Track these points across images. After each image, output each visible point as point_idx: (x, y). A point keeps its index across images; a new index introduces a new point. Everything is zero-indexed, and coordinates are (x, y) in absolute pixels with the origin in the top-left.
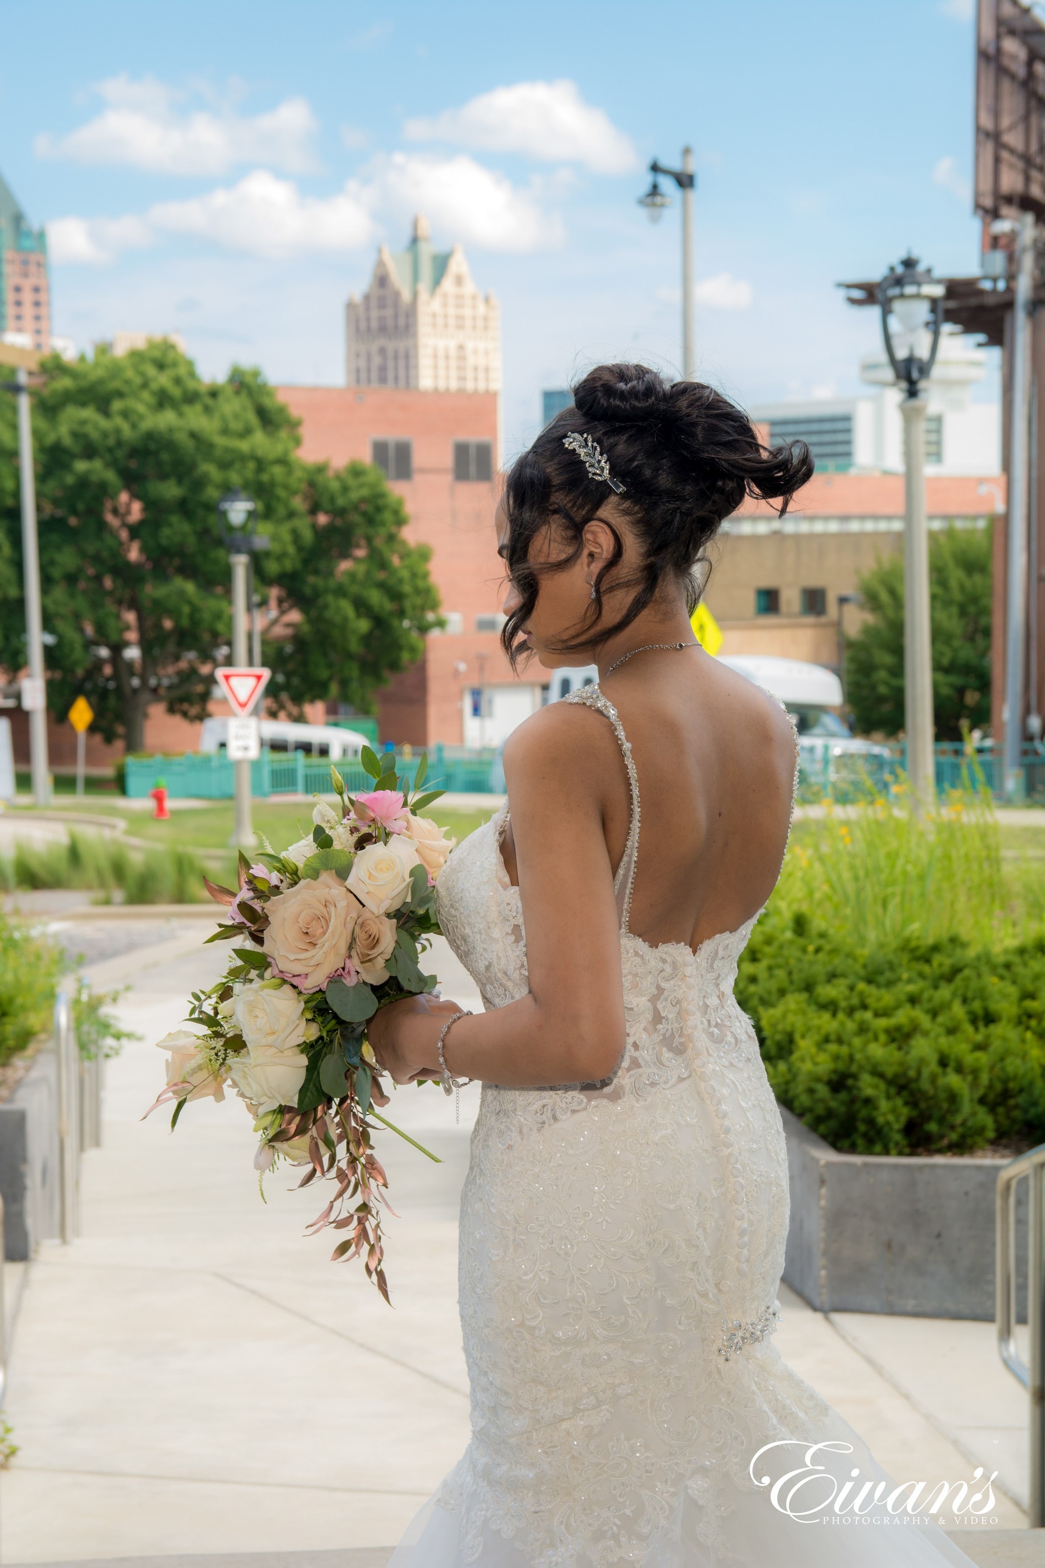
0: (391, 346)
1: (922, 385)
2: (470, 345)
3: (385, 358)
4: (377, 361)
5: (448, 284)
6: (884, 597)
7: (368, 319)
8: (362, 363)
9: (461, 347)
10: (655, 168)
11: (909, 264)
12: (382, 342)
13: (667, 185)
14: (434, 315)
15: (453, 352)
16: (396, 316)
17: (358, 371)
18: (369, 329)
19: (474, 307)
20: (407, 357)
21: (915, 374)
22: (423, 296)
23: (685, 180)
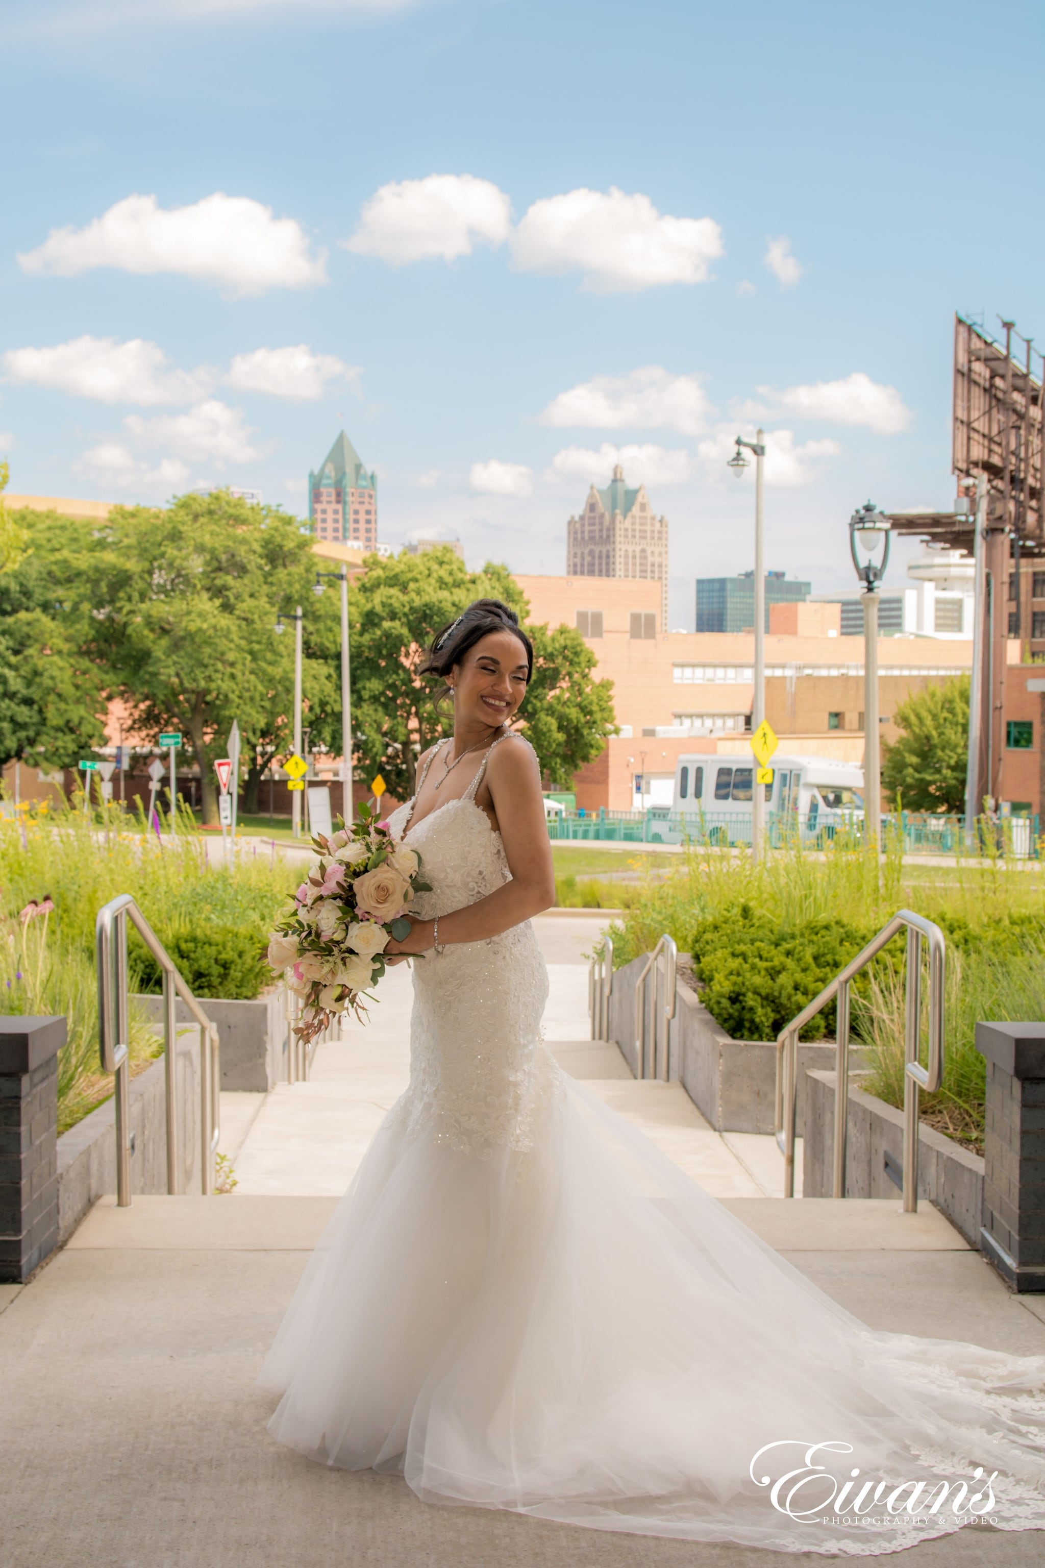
0: (597, 550)
1: (876, 584)
2: (649, 550)
3: (593, 557)
4: (588, 559)
5: (635, 510)
6: (913, 719)
7: (583, 532)
8: (578, 560)
9: (643, 551)
10: (739, 442)
11: (868, 509)
12: (591, 547)
13: (747, 453)
14: (626, 530)
15: (638, 554)
16: (601, 530)
17: (575, 565)
18: (583, 538)
19: (653, 525)
20: (608, 557)
21: (872, 578)
22: (619, 518)
23: (759, 451)
